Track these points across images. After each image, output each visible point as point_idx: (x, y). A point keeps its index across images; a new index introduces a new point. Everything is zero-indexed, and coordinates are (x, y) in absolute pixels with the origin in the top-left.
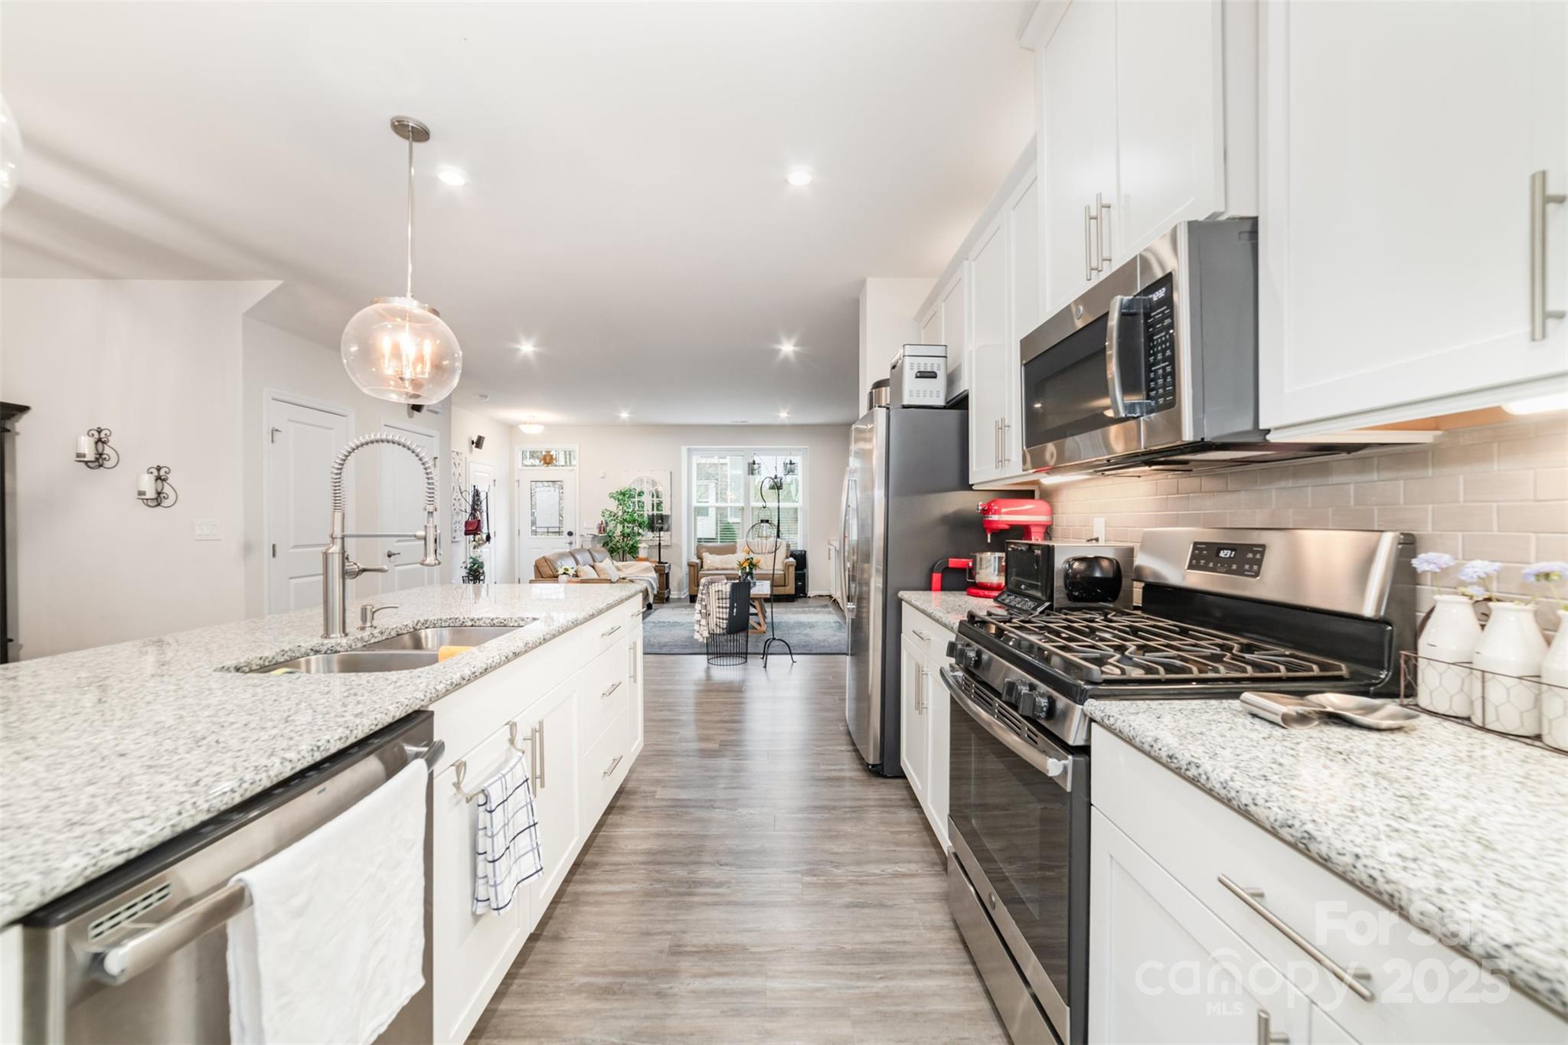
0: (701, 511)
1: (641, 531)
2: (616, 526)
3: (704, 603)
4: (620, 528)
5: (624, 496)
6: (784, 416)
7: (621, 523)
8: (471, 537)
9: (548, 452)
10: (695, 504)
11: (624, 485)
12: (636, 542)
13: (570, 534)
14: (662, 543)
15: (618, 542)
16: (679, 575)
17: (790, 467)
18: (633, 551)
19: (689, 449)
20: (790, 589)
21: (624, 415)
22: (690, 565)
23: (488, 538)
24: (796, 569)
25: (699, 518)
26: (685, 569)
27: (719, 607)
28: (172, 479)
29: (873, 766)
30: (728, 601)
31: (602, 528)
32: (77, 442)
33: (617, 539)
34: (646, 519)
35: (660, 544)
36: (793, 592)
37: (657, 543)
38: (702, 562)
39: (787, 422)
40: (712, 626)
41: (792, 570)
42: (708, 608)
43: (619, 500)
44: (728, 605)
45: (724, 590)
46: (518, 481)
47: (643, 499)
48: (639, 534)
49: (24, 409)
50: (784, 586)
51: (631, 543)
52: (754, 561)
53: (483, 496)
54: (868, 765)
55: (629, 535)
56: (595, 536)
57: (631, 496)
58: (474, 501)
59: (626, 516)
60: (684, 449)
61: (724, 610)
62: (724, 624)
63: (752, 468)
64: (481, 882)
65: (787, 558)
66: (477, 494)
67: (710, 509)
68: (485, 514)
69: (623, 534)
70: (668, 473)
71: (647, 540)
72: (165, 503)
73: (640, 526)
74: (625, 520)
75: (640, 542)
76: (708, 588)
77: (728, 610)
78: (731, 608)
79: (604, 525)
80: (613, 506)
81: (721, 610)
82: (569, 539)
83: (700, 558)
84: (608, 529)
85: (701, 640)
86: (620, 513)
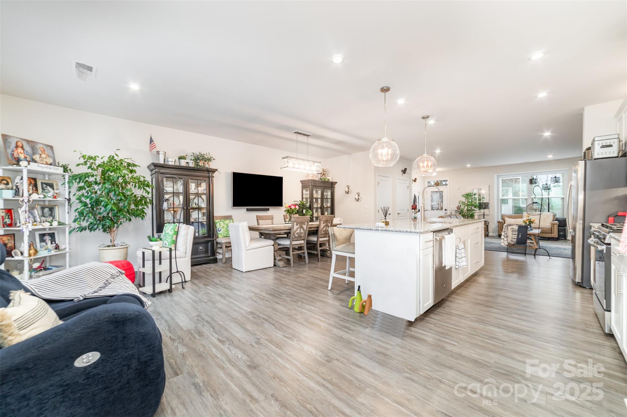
0: (504, 201)
1: (475, 209)
2: (465, 207)
3: (505, 232)
4: (466, 207)
5: (468, 196)
6: (550, 157)
7: (467, 206)
8: (413, 210)
9: (437, 181)
10: (501, 197)
11: (468, 191)
12: (474, 213)
13: (446, 210)
14: (485, 214)
15: (465, 213)
16: (493, 226)
17: (556, 180)
18: (472, 216)
19: (498, 176)
20: (555, 235)
21: (469, 166)
22: (499, 222)
23: (419, 211)
24: (559, 226)
25: (503, 205)
26: (496, 224)
27: (512, 234)
28: (360, 195)
29: (578, 283)
30: (517, 232)
31: (458, 208)
32: (345, 189)
33: (465, 212)
34: (477, 204)
35: (484, 214)
36: (557, 236)
37: (483, 214)
38: (505, 222)
39: (552, 159)
40: (509, 241)
41: (556, 227)
42: (508, 234)
43: (466, 197)
44: (517, 234)
45: (515, 228)
46: (427, 192)
47: (476, 196)
48: (474, 210)
49: (337, 183)
50: (551, 233)
51: (471, 213)
52: (532, 220)
53: (417, 197)
54: (575, 282)
55: (470, 210)
56: (456, 210)
57: (471, 196)
58: (414, 199)
59: (469, 203)
60: (495, 176)
61: (515, 235)
62: (515, 240)
63: (532, 181)
64: (457, 262)
65: (553, 221)
66: (415, 197)
67: (509, 200)
68: (418, 203)
69: (468, 210)
70: (488, 185)
71: (477, 212)
72: (359, 200)
73: (475, 207)
74: (469, 205)
75: (475, 213)
76: (507, 227)
77: (517, 235)
78: (518, 235)
79: (459, 207)
80: (463, 199)
81: (513, 235)
82: (445, 212)
83: (504, 220)
84: (461, 208)
85: (504, 246)
86: (466, 202)
